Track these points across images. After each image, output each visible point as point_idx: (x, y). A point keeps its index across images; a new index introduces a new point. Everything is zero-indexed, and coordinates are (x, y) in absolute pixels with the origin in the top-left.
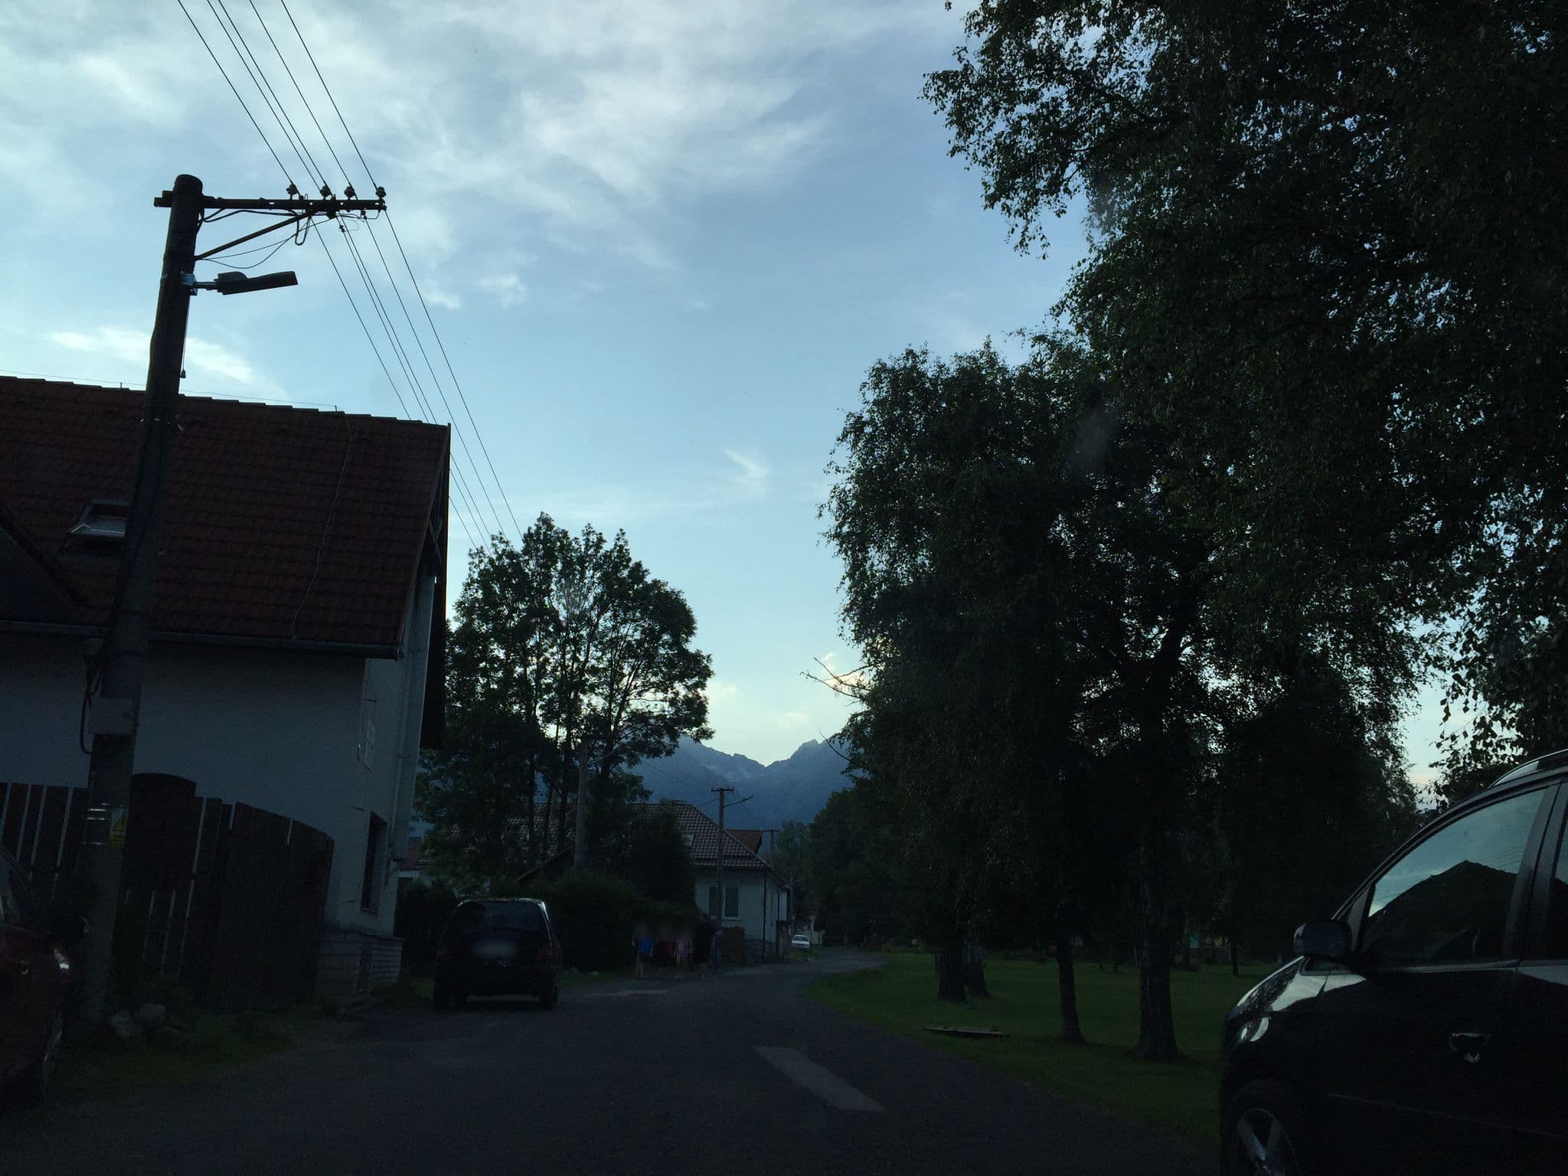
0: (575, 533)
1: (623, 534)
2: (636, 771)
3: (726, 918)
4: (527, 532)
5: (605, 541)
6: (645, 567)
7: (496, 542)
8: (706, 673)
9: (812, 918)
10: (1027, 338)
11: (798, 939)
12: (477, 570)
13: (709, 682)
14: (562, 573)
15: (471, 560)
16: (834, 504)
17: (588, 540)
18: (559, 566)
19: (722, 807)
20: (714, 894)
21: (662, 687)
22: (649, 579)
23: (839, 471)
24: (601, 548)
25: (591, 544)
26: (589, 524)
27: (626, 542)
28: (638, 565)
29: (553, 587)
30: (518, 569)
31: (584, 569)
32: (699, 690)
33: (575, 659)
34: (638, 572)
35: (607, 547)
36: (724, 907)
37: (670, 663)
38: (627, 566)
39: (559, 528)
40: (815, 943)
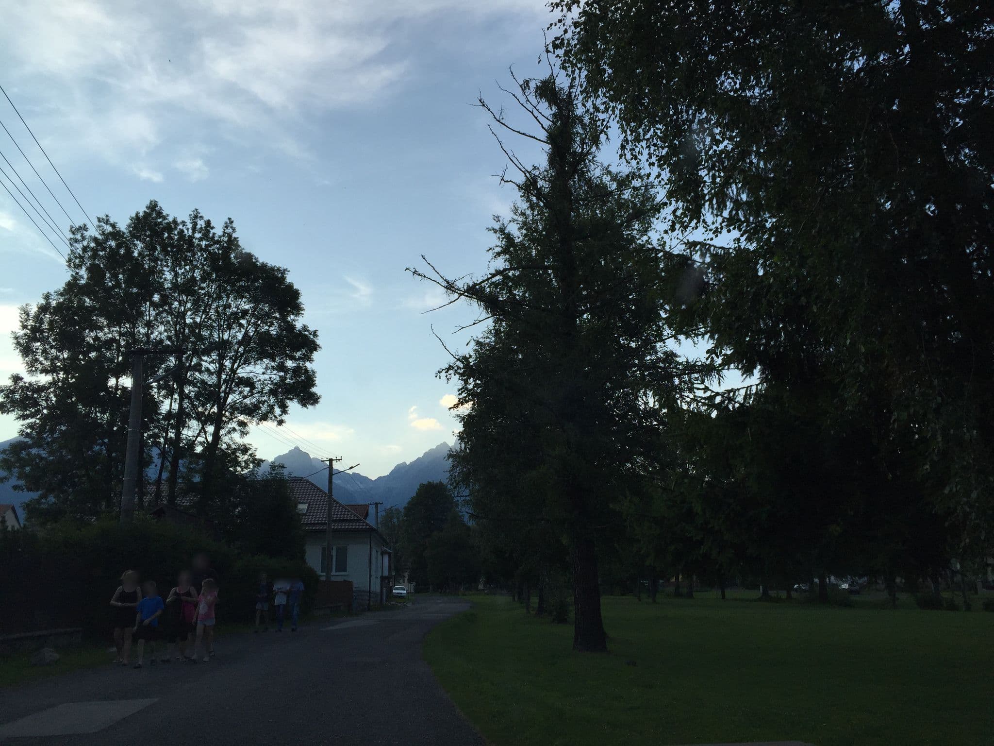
0: (183, 216)
1: (232, 222)
3: (337, 574)
5: (213, 227)
6: (253, 253)
7: (103, 223)
8: (313, 347)
9: (406, 574)
11: (397, 589)
12: (79, 246)
13: (315, 355)
15: (72, 236)
17: (195, 224)
19: (331, 476)
20: (325, 554)
24: (209, 233)
25: (198, 228)
26: (197, 210)
27: (234, 230)
32: (307, 362)
35: (216, 232)
36: (334, 564)
39: (168, 215)
40: (409, 591)
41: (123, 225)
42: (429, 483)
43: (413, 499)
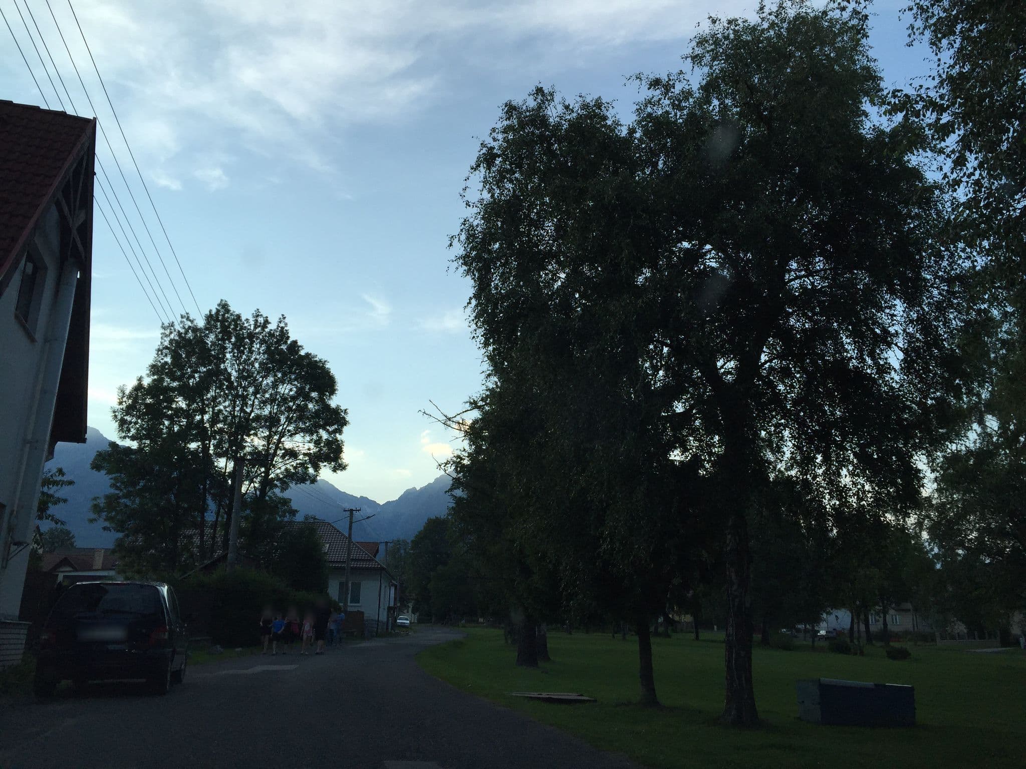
0: (247, 315)
1: (284, 318)
2: (287, 494)
3: (352, 604)
4: (208, 313)
5: (270, 323)
6: (299, 344)
7: (184, 320)
8: (343, 422)
9: (411, 605)
10: (644, 82)
11: (401, 619)
12: (168, 339)
13: (345, 429)
14: (235, 346)
15: (163, 331)
16: (463, 237)
17: (256, 321)
18: (233, 340)
19: (351, 523)
20: (343, 586)
21: (309, 431)
22: (302, 353)
23: (469, 206)
24: (267, 327)
25: (258, 324)
26: (258, 309)
27: (286, 324)
28: (295, 342)
29: (228, 356)
30: (201, 342)
31: (252, 342)
32: (337, 435)
33: (242, 410)
34: (295, 347)
35: (272, 327)
36: (349, 596)
37: (317, 414)
38: (286, 343)
39: (234, 312)
40: (413, 621)
41: (201, 323)
42: (437, 518)
43: (420, 533)
